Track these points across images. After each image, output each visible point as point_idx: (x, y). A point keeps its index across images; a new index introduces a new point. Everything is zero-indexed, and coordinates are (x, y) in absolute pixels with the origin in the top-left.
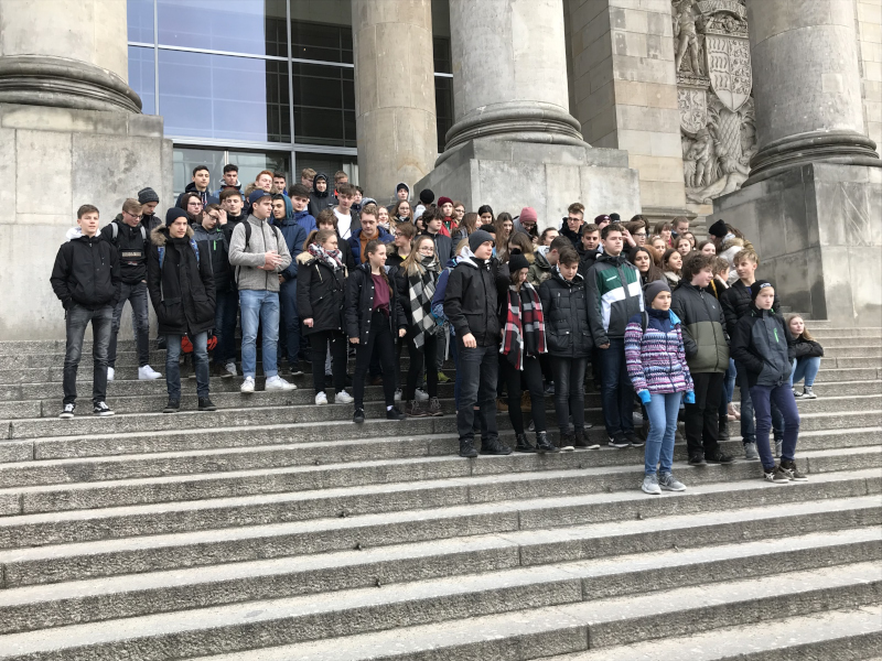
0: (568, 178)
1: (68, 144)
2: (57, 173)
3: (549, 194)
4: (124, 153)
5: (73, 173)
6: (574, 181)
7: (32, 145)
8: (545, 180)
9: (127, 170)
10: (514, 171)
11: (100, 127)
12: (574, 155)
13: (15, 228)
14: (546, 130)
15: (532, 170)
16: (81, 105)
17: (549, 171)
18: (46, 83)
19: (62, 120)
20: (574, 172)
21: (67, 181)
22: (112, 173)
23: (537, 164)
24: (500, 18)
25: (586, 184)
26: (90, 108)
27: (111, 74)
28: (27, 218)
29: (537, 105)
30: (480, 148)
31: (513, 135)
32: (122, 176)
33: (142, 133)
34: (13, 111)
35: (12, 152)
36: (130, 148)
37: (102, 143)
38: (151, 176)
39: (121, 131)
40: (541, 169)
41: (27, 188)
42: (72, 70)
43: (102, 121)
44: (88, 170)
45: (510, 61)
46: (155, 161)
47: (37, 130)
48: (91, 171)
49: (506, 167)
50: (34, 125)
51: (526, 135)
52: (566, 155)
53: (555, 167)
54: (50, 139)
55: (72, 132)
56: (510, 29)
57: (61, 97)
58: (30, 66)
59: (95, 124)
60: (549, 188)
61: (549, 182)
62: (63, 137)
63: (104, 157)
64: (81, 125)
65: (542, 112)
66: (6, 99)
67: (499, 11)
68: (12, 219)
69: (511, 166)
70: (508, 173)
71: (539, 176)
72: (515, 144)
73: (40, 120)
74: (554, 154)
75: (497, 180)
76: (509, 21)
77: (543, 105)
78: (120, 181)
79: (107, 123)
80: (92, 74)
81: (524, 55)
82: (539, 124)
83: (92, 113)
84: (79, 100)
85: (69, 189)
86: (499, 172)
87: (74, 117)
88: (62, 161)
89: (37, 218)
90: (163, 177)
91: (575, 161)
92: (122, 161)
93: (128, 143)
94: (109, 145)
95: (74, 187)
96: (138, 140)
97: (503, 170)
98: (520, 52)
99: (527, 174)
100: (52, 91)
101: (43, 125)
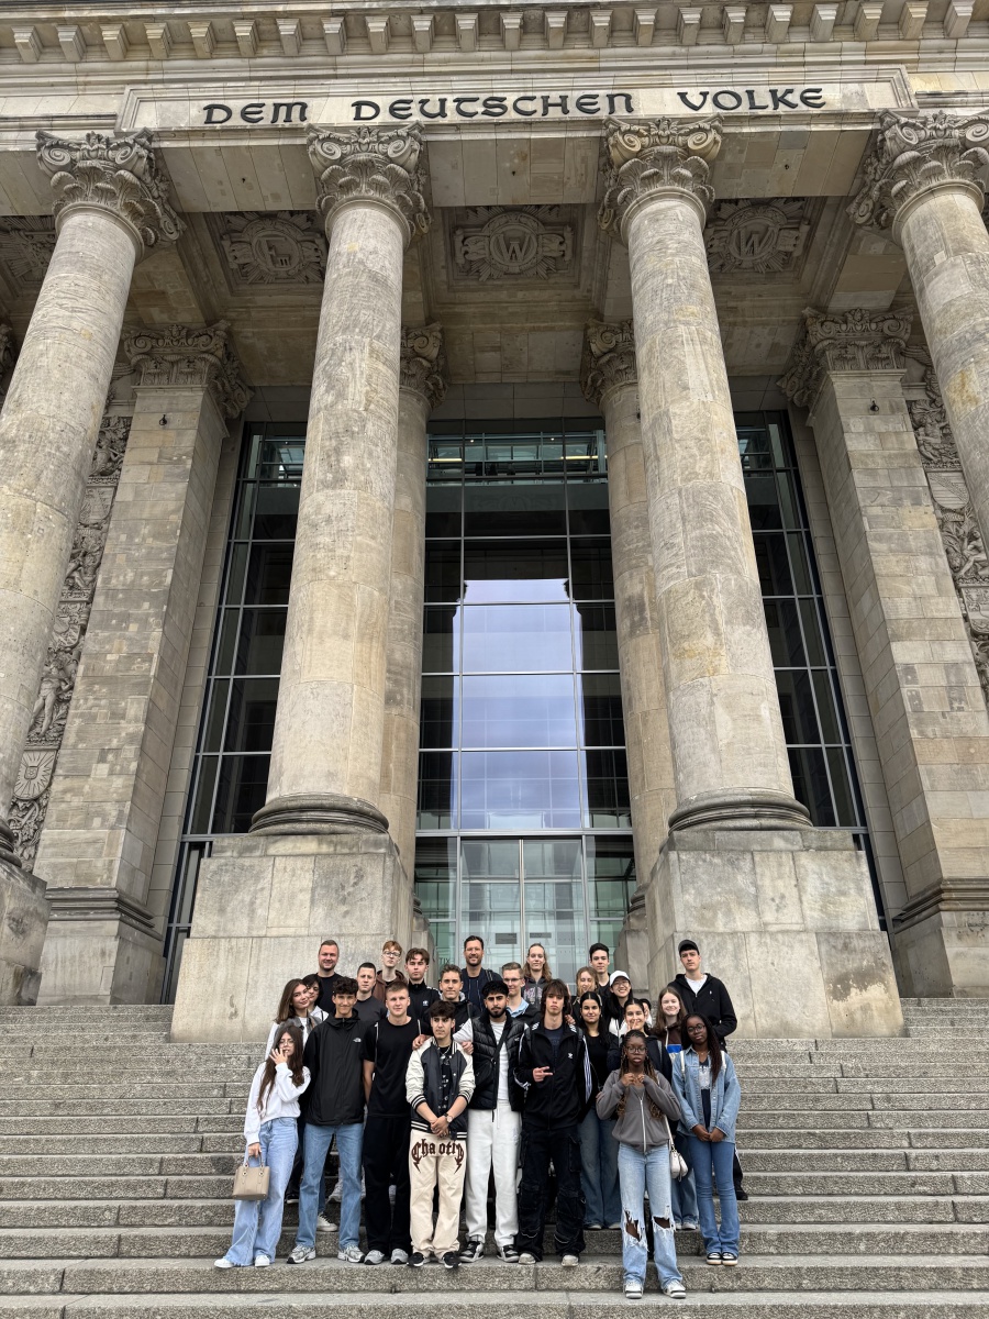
0: (780, 865)
1: (312, 866)
2: (301, 891)
3: (759, 883)
4: (354, 869)
5: (313, 890)
6: (787, 868)
7: (285, 868)
8: (754, 868)
9: (355, 884)
10: (716, 860)
11: (338, 848)
12: (786, 840)
13: (264, 941)
14: (756, 816)
15: (737, 859)
16: (327, 831)
17: (757, 858)
18: (305, 816)
19: (310, 845)
20: (786, 858)
21: (308, 896)
22: (343, 888)
23: (744, 852)
24: (703, 711)
25: (802, 871)
26: (334, 833)
27: (359, 801)
28: (274, 932)
29: (747, 791)
30: (679, 840)
31: (719, 824)
32: (351, 889)
33: (372, 850)
34: (276, 841)
35: (270, 876)
36: (359, 865)
37: (338, 862)
38: (375, 888)
39: (355, 850)
40: (748, 856)
41: (277, 905)
42: (324, 802)
43: (341, 843)
44: (325, 886)
45: (714, 750)
46: (379, 875)
47: (290, 856)
48: (327, 887)
49: (708, 857)
50: (289, 852)
51: (730, 823)
52: (778, 841)
53: (764, 854)
54: (299, 862)
55: (315, 855)
56: (714, 722)
57: (312, 826)
58: (294, 804)
59: (335, 846)
60: (759, 877)
61: (758, 870)
62: (309, 859)
63: (338, 874)
64: (325, 849)
65: (750, 798)
66: (274, 832)
67: (702, 705)
68: (263, 933)
69: (713, 856)
70: (711, 863)
71: (746, 864)
72: (718, 834)
73: (294, 847)
74: (763, 840)
75: (699, 871)
76: (711, 713)
77: (753, 790)
78: (349, 894)
79: (344, 844)
80: (340, 804)
81: (729, 744)
82: (748, 810)
83: (334, 838)
84: (325, 826)
85: (308, 904)
86: (700, 863)
87: (320, 843)
88: (306, 881)
89: (283, 931)
90: (384, 888)
91: (789, 847)
92: (352, 877)
93: (358, 860)
94: (343, 863)
95: (313, 901)
96: (365, 857)
97: (704, 861)
98: (725, 741)
99: (732, 863)
100: (308, 821)
101: (297, 851)
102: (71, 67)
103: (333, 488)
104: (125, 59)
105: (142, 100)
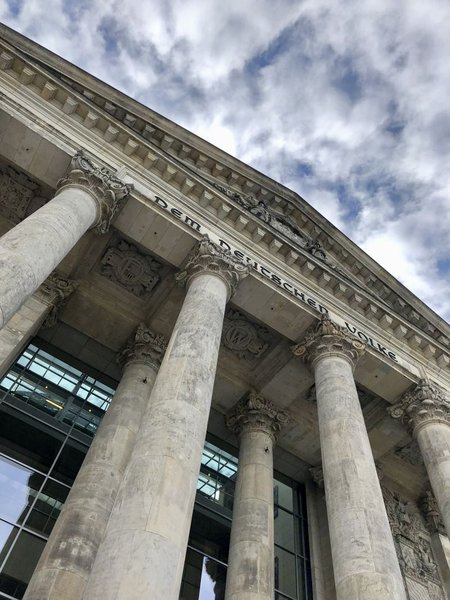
102: (104, 141)
103: (189, 403)
104: (129, 156)
105: (128, 174)
